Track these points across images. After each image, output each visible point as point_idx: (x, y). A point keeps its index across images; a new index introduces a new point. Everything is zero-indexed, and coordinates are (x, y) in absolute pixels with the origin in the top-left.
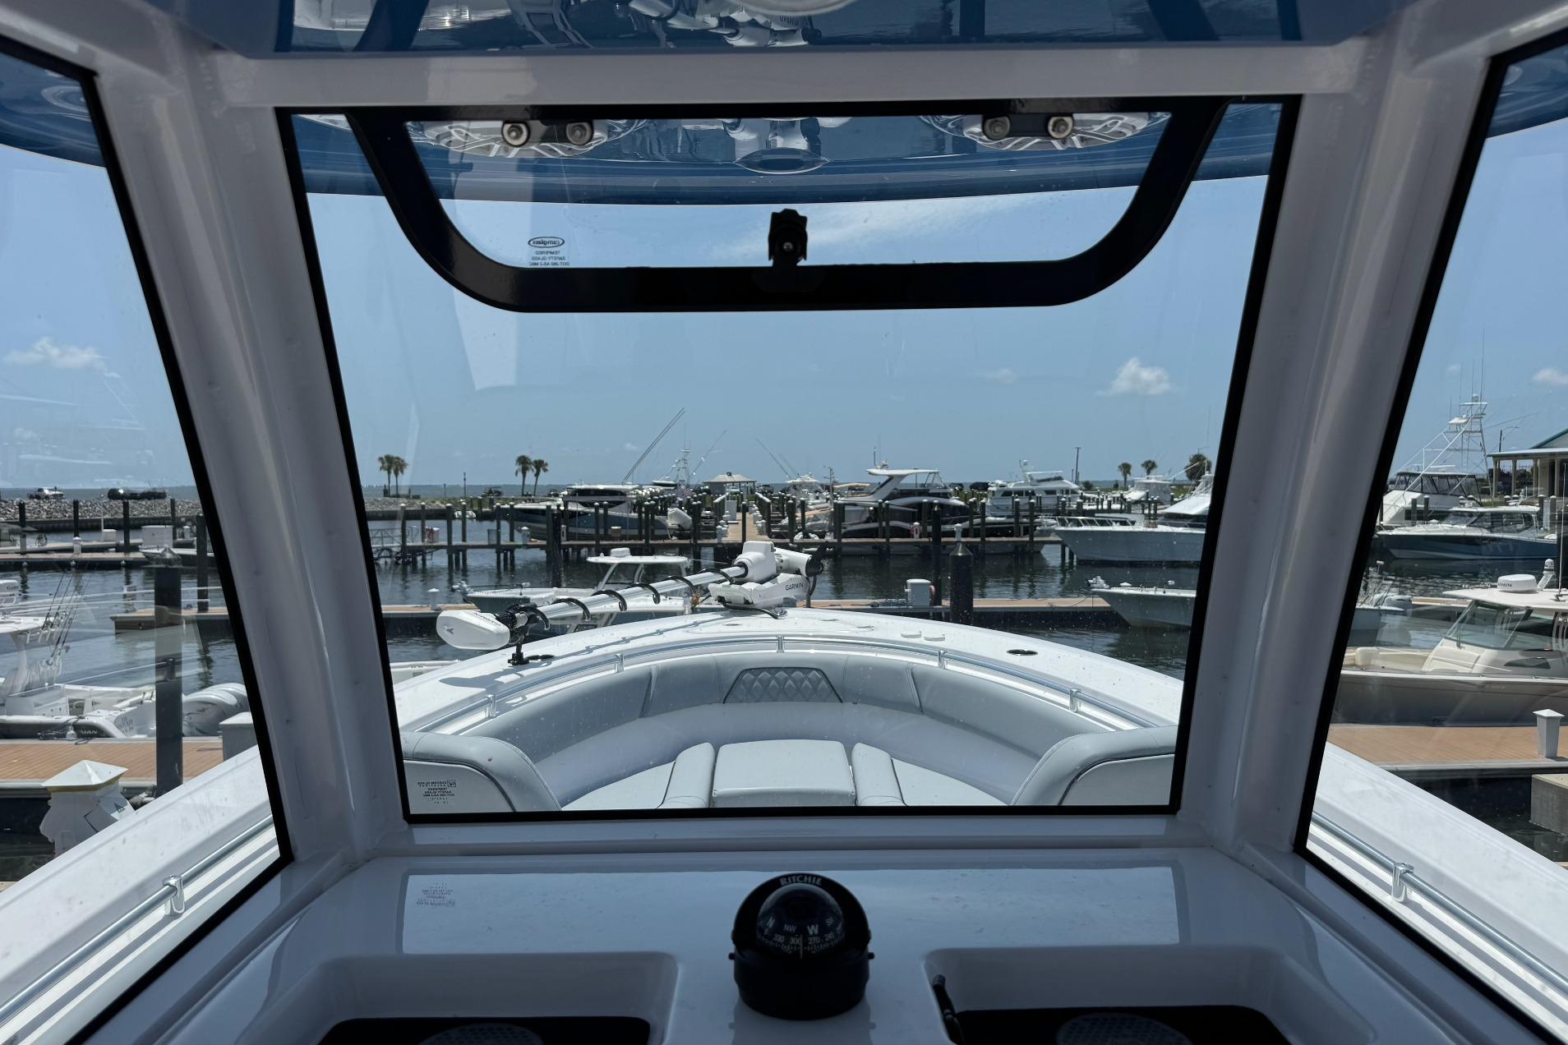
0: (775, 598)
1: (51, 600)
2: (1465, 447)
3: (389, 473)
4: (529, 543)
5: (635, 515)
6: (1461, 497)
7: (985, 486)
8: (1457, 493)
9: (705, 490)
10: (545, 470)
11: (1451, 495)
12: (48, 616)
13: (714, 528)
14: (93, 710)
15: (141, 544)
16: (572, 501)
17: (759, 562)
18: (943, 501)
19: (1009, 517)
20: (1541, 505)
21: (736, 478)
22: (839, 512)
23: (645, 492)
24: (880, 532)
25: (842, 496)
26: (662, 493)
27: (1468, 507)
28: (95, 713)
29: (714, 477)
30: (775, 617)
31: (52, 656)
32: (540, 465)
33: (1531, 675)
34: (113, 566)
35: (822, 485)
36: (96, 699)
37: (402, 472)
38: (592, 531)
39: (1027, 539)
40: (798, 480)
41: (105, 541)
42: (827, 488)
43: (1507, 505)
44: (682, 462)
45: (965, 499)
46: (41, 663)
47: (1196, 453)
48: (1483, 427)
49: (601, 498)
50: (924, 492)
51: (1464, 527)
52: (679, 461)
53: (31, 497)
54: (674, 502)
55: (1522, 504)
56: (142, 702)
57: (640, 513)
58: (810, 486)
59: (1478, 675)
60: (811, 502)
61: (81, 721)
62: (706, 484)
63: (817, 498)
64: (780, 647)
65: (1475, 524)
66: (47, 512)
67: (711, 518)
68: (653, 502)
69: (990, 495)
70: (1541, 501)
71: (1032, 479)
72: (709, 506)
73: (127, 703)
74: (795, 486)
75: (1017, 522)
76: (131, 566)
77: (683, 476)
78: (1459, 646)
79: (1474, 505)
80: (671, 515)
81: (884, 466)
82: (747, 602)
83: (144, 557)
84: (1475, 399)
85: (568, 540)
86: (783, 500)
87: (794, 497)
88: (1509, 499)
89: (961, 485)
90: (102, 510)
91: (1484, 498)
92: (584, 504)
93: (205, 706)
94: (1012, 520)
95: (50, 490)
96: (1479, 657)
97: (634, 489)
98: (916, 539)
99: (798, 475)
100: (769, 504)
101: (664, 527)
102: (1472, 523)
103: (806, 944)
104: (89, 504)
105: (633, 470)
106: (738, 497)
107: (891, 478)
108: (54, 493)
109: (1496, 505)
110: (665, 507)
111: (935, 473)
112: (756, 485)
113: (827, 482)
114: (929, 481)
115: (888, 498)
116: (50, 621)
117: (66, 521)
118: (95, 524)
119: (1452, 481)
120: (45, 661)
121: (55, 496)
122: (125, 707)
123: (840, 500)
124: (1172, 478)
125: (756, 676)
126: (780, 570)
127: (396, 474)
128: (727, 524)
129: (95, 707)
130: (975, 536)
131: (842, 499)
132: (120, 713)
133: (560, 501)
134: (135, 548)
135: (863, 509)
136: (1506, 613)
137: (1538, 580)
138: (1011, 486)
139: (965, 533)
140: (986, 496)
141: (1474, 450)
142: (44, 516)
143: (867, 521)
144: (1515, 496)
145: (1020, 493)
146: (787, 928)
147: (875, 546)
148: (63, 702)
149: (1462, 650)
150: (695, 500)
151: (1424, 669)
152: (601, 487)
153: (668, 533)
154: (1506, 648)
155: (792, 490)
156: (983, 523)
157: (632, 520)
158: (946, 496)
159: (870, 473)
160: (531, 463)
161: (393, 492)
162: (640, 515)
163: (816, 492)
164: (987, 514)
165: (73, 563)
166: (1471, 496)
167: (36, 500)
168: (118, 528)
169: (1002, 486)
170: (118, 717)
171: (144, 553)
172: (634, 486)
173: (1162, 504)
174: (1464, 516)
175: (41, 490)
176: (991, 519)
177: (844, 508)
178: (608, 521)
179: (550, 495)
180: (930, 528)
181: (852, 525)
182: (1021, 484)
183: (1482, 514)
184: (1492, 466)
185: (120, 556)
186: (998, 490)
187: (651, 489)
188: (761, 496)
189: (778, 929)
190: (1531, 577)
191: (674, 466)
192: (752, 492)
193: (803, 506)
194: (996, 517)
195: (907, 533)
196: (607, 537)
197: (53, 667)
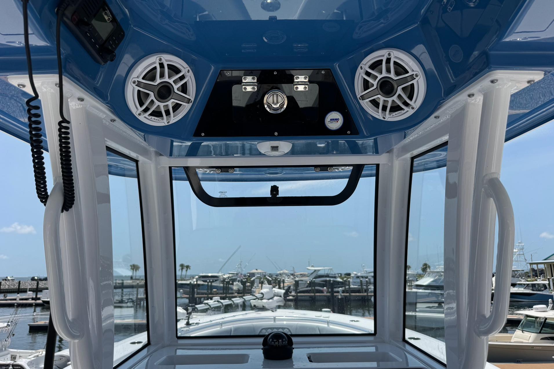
0: (273, 305)
1: (10, 316)
2: (519, 260)
3: (133, 270)
4: (183, 296)
5: (222, 285)
6: (520, 278)
7: (349, 274)
8: (518, 277)
9: (248, 276)
10: (190, 269)
11: (516, 277)
12: (9, 322)
13: (251, 290)
14: (19, 359)
15: (41, 297)
16: (200, 280)
17: (267, 293)
18: (334, 279)
19: (359, 286)
20: (549, 281)
21: (259, 271)
22: (297, 283)
23: (225, 276)
24: (312, 291)
25: (297, 277)
26: (232, 277)
27: (523, 282)
28: (20, 360)
29: (251, 271)
30: (273, 311)
31: (8, 338)
32: (188, 267)
33: (550, 343)
34: (30, 305)
35: (290, 274)
36: (21, 355)
37: (138, 270)
38: (206, 291)
39: (366, 294)
40: (282, 272)
41: (28, 296)
42: (292, 275)
43: (537, 281)
44: (240, 265)
45: (343, 279)
46: (3, 340)
47: (424, 262)
48: (524, 253)
49: (210, 279)
50: (327, 276)
51: (522, 289)
52: (239, 264)
53: (3, 280)
54: (236, 280)
55: (542, 280)
56: (38, 356)
57: (224, 284)
58: (286, 274)
59: (531, 343)
60: (286, 279)
61: (15, 363)
62: (248, 273)
63: (289, 278)
64: (275, 321)
65: (526, 288)
66: (8, 285)
67: (250, 286)
68: (229, 280)
69: (352, 278)
70: (549, 279)
71: (366, 272)
72: (249, 281)
73: (33, 356)
74: (280, 274)
75: (362, 288)
76: (37, 305)
77: (240, 270)
78: (523, 332)
79: (525, 281)
80: (235, 285)
81: (312, 266)
82: (263, 307)
83: (42, 302)
84: (520, 243)
85: (197, 295)
86: (276, 279)
87: (280, 278)
88: (537, 279)
89: (341, 274)
90: (29, 285)
91: (528, 278)
92: (204, 281)
93: (61, 358)
94: (360, 287)
95: (10, 277)
96: (530, 336)
97: (222, 275)
98: (325, 294)
99: (282, 270)
100: (271, 281)
101: (232, 289)
102: (525, 288)
103: (279, 343)
104: (24, 282)
105: (222, 268)
106: (260, 278)
107: (315, 271)
108: (12, 278)
109: (533, 281)
110: (233, 282)
111: (331, 269)
112: (266, 274)
113: (292, 272)
114: (329, 272)
115: (315, 278)
116: (9, 324)
117: (14, 289)
118: (25, 290)
119: (516, 272)
120: (5, 339)
121: (12, 280)
122: (32, 358)
123: (297, 279)
124: (416, 272)
125: (266, 331)
126: (275, 296)
127: (136, 271)
128: (256, 288)
129: (20, 358)
130: (347, 293)
131: (298, 278)
132: (31, 360)
133: (195, 280)
134: (39, 299)
135: (305, 282)
136: (538, 320)
137: (547, 307)
138: (359, 274)
139: (343, 292)
140: (350, 278)
141: (522, 261)
142: (7, 287)
143: (307, 287)
144: (539, 278)
145: (362, 277)
146: (274, 340)
147: (311, 297)
148: (9, 356)
149: (524, 334)
150: (244, 279)
151: (512, 341)
152: (210, 275)
153: (234, 292)
154: (540, 333)
155: (280, 275)
156: (349, 288)
157: (221, 287)
158: (335, 277)
159: (308, 269)
160: (184, 266)
161: (134, 278)
162: (224, 285)
163: (288, 276)
164: (351, 284)
165: (16, 304)
166: (523, 278)
167: (5, 281)
168: (33, 291)
169: (356, 274)
170: (29, 362)
171: (42, 301)
172: (222, 274)
173: (414, 281)
174: (522, 285)
175: (7, 277)
176: (352, 286)
177: (298, 282)
178: (212, 287)
179: (191, 278)
180: (330, 290)
181: (302, 288)
182: (362, 274)
183: (528, 284)
184: (529, 267)
185: (33, 301)
186: (355, 276)
187: (228, 275)
188: (268, 277)
189: (273, 341)
190: (544, 306)
191: (237, 266)
192: (265, 276)
193: (284, 282)
194: (354, 285)
195: (322, 292)
196: (211, 294)
197: (7, 342)
